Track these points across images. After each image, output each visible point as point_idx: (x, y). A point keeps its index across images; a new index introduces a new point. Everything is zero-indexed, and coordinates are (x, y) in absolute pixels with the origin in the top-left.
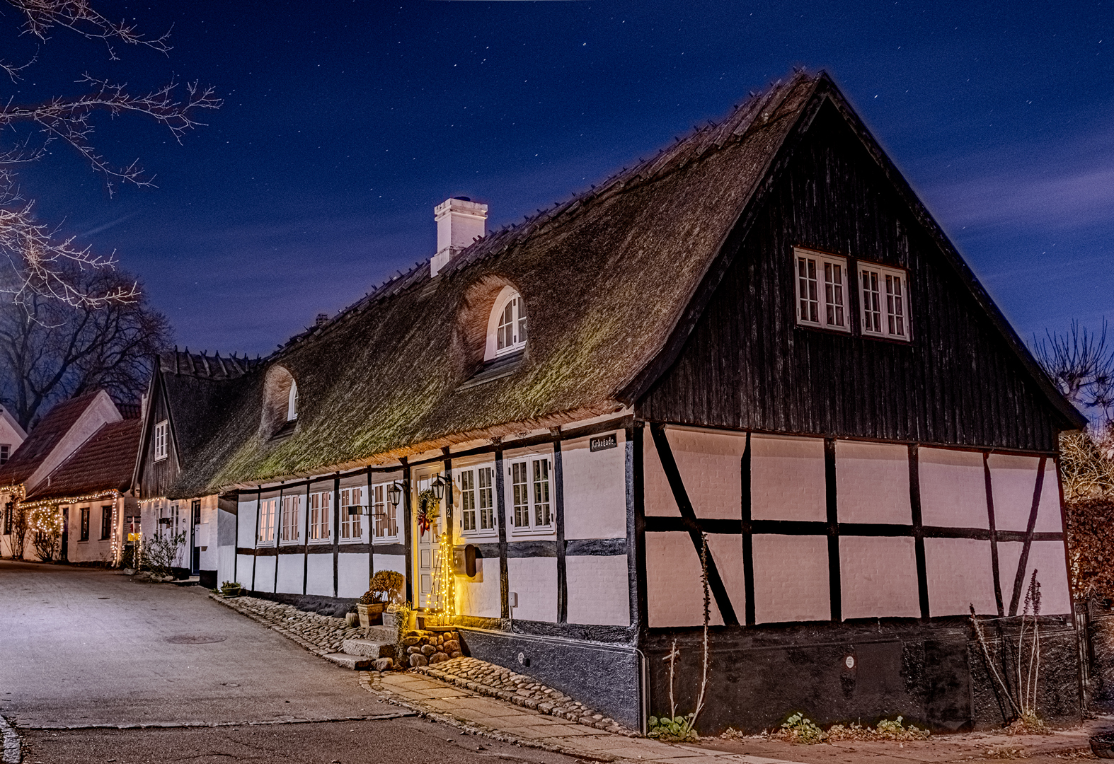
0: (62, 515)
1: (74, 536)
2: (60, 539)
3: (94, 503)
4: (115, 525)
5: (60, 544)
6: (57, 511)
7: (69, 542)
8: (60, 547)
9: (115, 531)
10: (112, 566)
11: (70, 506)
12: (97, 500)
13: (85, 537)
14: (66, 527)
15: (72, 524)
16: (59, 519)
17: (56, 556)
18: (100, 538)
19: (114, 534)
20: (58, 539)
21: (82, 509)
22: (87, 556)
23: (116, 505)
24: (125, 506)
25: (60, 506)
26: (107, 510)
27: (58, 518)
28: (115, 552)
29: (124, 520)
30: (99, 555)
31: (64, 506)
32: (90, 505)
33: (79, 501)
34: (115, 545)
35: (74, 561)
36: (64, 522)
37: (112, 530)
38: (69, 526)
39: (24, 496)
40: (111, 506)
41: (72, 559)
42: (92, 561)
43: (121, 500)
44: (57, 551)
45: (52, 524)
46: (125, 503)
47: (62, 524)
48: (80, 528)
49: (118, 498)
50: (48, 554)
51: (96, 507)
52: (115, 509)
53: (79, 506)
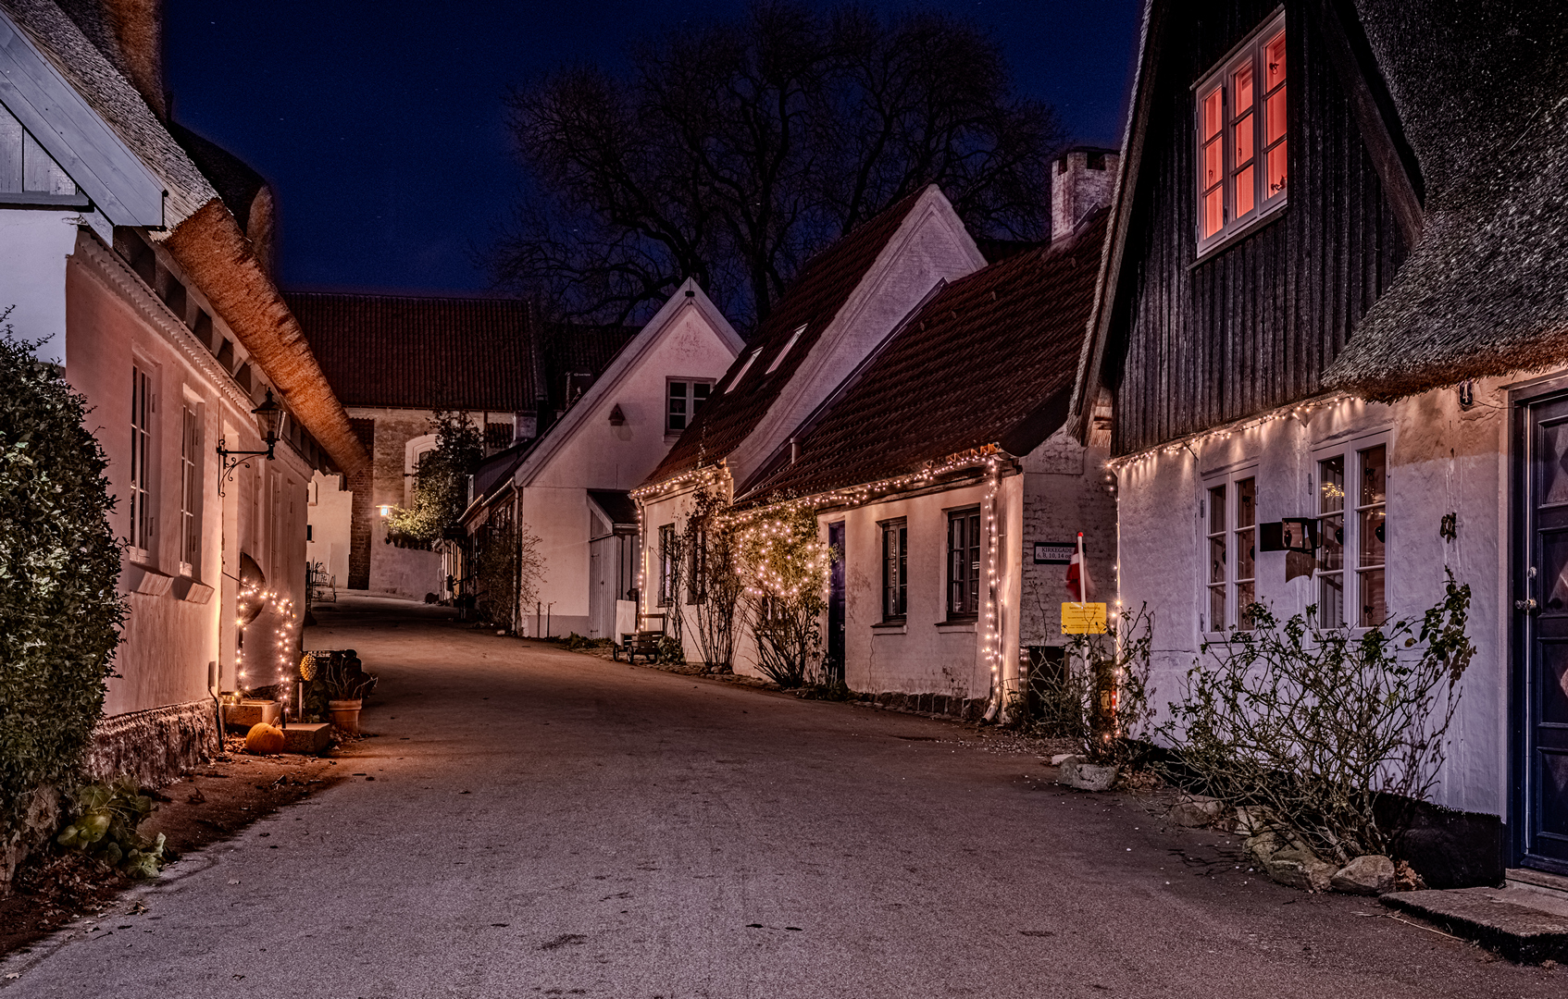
0: (826, 547)
1: (863, 609)
2: (822, 619)
3: (919, 501)
4: (991, 572)
5: (824, 633)
6: (811, 534)
7: (849, 628)
8: (825, 645)
9: (994, 594)
10: (988, 716)
11: (848, 515)
12: (930, 490)
13: (894, 613)
14: (837, 582)
15: (855, 572)
16: (819, 559)
17: (814, 671)
18: (943, 618)
19: (989, 605)
20: (819, 620)
21: (884, 524)
22: (904, 677)
23: (995, 501)
24: (1027, 507)
25: (821, 519)
26: (965, 525)
27: (816, 553)
28: (994, 668)
29: (1024, 555)
30: (940, 676)
31: (832, 517)
32: (908, 507)
33: (874, 497)
34: (994, 644)
35: (864, 690)
36: (834, 566)
37: (984, 593)
38: (848, 580)
39: (729, 492)
40: (976, 509)
41: (858, 684)
42: (918, 692)
43: (1013, 484)
44: (815, 655)
45: (800, 572)
46: (1026, 495)
47: (827, 573)
48: (877, 585)
49: (1000, 477)
50: (791, 665)
51: (926, 513)
52: (991, 518)
53: (874, 512)
